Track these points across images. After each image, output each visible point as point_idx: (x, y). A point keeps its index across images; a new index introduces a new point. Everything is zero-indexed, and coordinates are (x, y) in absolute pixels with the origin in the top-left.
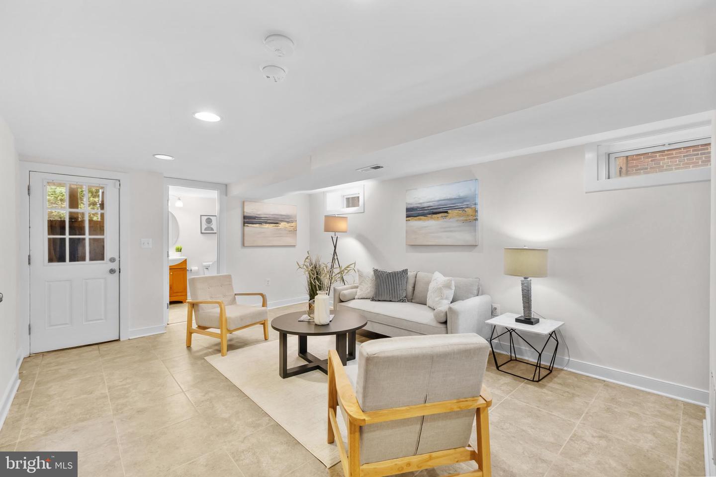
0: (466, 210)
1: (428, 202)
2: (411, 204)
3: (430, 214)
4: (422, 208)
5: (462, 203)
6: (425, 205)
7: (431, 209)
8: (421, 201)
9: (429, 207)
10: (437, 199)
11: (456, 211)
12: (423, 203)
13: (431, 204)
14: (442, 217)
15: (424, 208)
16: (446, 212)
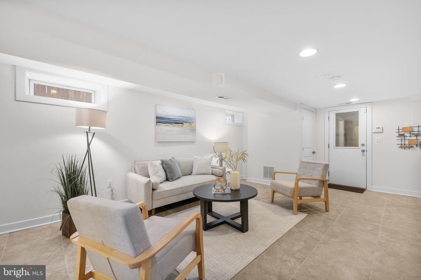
0: (192, 124)
1: (173, 116)
2: (161, 115)
3: (173, 123)
4: (169, 119)
5: (190, 120)
6: (171, 117)
7: (174, 120)
8: (168, 114)
9: (173, 119)
10: (178, 115)
11: (187, 124)
12: (170, 116)
13: (174, 117)
14: (181, 126)
15: (170, 119)
16: (183, 124)
